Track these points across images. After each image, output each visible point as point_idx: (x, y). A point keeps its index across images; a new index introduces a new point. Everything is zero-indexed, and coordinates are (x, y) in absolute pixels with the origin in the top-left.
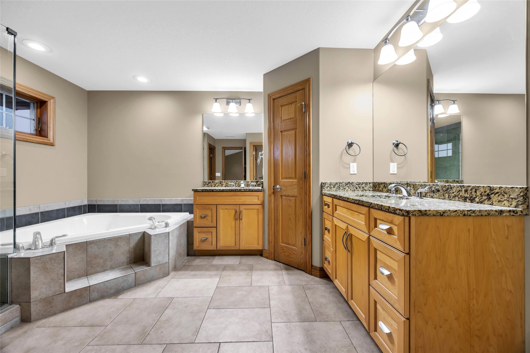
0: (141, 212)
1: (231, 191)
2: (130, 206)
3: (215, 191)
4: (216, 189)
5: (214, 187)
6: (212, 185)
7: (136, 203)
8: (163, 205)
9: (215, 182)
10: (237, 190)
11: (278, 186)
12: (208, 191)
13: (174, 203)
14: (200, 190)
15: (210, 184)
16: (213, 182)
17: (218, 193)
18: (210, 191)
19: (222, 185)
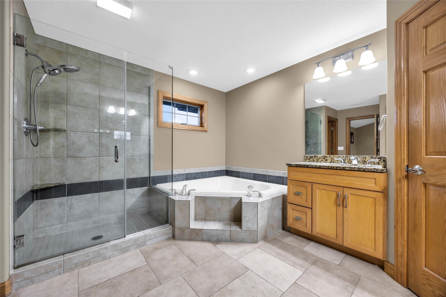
0: (254, 180)
1: (330, 169)
2: (247, 173)
3: (310, 166)
4: (311, 165)
5: (317, 162)
6: (314, 160)
7: (250, 172)
8: (269, 176)
9: (317, 157)
10: (339, 168)
11: (417, 167)
12: (302, 167)
13: (277, 175)
14: (294, 164)
15: (311, 159)
16: (315, 156)
17: (314, 169)
18: (305, 167)
19: (326, 161)
